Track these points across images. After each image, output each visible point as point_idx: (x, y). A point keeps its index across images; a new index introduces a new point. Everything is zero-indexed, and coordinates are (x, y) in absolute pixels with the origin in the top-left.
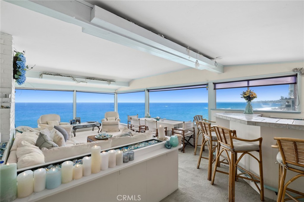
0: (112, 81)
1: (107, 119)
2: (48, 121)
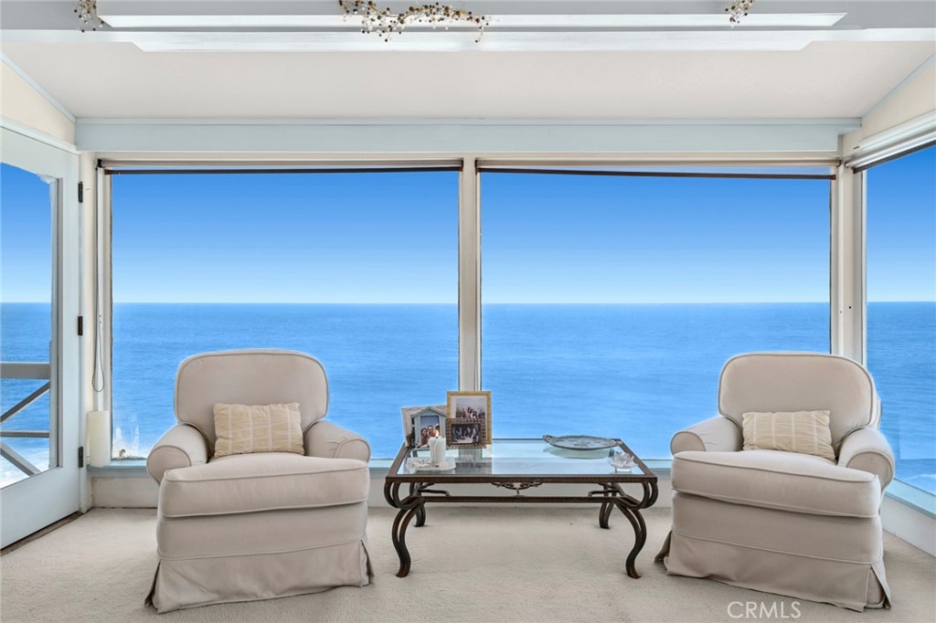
1: (740, 430)
2: (218, 406)
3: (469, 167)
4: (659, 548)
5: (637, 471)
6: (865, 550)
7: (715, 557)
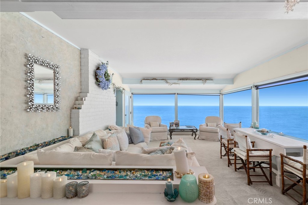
0: (209, 80)
1: (207, 124)
2: (150, 122)
3: (176, 94)
4: (198, 137)
5: (195, 128)
6: (218, 136)
7: (203, 137)
